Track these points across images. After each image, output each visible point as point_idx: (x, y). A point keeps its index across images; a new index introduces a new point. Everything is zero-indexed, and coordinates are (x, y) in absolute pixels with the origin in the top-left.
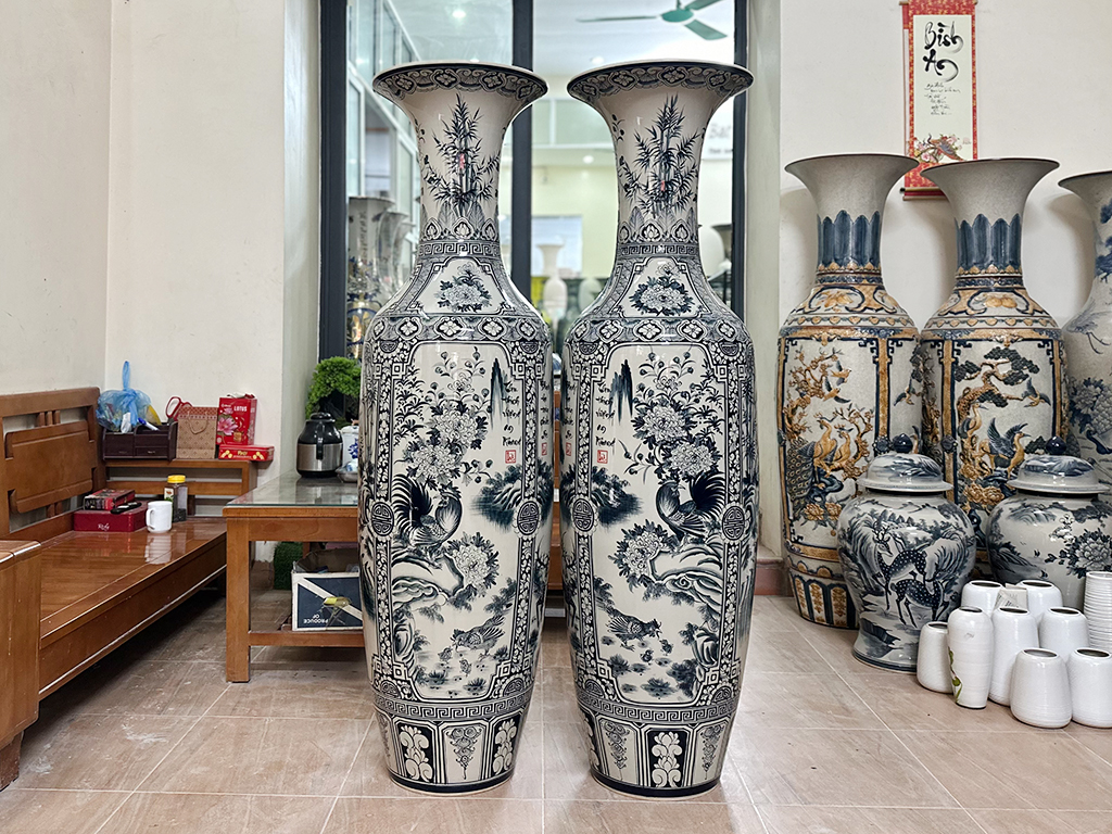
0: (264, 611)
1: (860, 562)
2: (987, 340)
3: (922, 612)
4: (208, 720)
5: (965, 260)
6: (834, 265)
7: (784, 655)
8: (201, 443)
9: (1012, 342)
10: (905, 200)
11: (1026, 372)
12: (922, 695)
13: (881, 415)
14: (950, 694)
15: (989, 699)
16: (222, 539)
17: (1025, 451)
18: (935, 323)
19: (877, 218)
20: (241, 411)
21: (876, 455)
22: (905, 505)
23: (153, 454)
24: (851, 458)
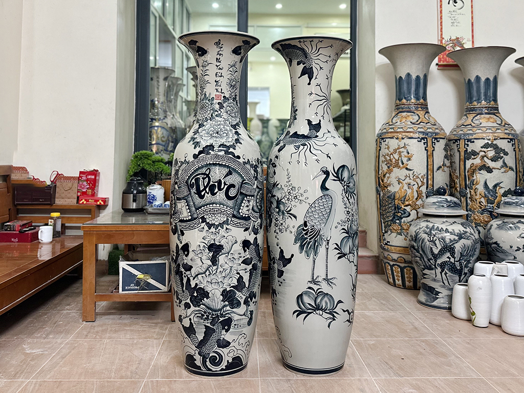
0: (103, 286)
1: (421, 252)
2: (482, 139)
3: (454, 278)
4: (72, 342)
5: (470, 99)
6: (404, 101)
7: (382, 303)
8: (69, 195)
9: (495, 140)
10: (438, 69)
11: (502, 155)
12: (455, 322)
13: (429, 177)
14: (470, 320)
15: (490, 323)
16: (81, 246)
17: (502, 196)
18: (455, 131)
19: (425, 76)
20: (91, 178)
21: (427, 198)
22: (444, 222)
23: (42, 201)
24: (414, 200)
